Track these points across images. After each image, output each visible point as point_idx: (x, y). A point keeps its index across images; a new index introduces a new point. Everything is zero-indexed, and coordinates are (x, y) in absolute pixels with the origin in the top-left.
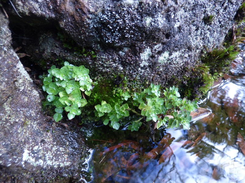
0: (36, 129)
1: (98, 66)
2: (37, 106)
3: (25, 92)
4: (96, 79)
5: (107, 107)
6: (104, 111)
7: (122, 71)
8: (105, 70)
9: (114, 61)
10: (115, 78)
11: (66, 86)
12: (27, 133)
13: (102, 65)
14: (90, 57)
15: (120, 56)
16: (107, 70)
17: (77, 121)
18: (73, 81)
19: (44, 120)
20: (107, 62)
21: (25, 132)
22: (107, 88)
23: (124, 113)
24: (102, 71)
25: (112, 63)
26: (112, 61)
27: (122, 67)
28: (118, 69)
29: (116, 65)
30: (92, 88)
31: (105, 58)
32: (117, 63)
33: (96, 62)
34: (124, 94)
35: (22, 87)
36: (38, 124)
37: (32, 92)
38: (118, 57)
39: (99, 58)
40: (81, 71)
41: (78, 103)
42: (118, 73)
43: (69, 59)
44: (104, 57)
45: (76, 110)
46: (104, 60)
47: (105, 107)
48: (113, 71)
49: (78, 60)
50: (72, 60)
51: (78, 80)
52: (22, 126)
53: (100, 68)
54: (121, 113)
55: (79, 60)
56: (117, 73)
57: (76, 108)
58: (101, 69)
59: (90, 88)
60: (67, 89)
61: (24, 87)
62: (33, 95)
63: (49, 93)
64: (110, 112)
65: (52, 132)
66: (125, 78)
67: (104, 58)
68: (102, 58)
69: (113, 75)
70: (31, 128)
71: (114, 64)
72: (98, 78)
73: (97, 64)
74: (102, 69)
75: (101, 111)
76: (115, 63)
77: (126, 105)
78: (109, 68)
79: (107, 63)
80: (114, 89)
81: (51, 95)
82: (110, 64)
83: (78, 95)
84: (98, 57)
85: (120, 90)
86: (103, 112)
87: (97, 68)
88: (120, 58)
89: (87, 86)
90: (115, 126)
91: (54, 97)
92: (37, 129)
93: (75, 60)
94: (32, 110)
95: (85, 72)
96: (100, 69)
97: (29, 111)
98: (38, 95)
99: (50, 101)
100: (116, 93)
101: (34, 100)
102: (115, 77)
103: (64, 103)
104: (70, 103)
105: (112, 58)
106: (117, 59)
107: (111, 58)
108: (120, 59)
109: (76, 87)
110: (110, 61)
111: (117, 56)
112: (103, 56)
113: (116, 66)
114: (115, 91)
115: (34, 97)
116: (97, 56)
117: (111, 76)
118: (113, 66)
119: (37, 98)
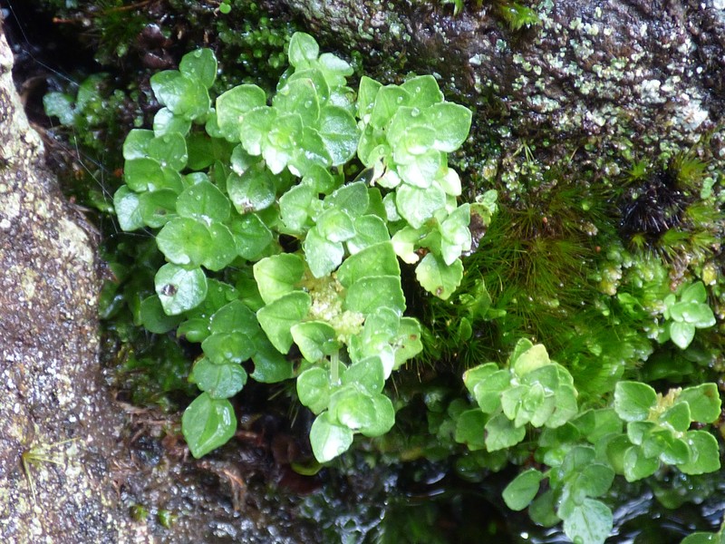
0: (78, 498)
1: (532, 83)
2: (82, 338)
3: (25, 238)
4: (487, 172)
5: (553, 384)
6: (531, 412)
7: (696, 138)
8: (571, 114)
9: (659, 61)
10: (636, 184)
11: (310, 223)
12: (36, 521)
13: (563, 84)
14: (483, 14)
15: (712, 32)
16: (589, 116)
17: (290, 449)
18: (362, 188)
19: (117, 434)
20: (606, 62)
21: (23, 517)
22: (563, 246)
23: (680, 450)
24: (548, 124)
25: (639, 72)
26: (643, 61)
27: (703, 106)
28: (674, 121)
29: (666, 88)
30: (468, 247)
31: (601, 35)
32: (676, 79)
33: (524, 52)
34: (671, 300)
35: (11, 198)
36: (87, 458)
37: (56, 237)
38: (695, 39)
39: (551, 31)
40: (420, 117)
41: (380, 347)
42: (663, 146)
43: (320, 15)
44: (594, 29)
45: (366, 399)
46: (585, 51)
47: (538, 388)
48: (631, 125)
49: (385, 29)
50: (341, 23)
51: (389, 181)
52: (10, 477)
53: (537, 101)
54: (661, 445)
55: (395, 29)
56: (656, 144)
57: (369, 388)
58: (551, 105)
59: (458, 242)
60: (316, 240)
61: (17, 196)
62: (60, 255)
63: (168, 256)
64: (562, 422)
65: (159, 520)
66: (708, 183)
67: (588, 37)
68: (574, 34)
69: (617, 157)
70: (50, 488)
71: (649, 78)
72: (501, 169)
73: (531, 75)
74: (555, 112)
75: (511, 417)
76: (664, 75)
77: (708, 393)
78: (608, 108)
79: (608, 72)
80: (612, 262)
81: (181, 266)
82: (621, 83)
83: (383, 290)
84: (549, 22)
85: (650, 272)
86: (518, 424)
87: (518, 96)
88: (707, 43)
89: (445, 228)
90: (581, 525)
91: (201, 286)
92: (88, 494)
93: (367, 24)
94: (63, 363)
95: (439, 129)
96: (537, 110)
97: (45, 367)
98: (88, 256)
99: (176, 311)
100: (624, 287)
101: (69, 290)
102: (638, 172)
103: (287, 336)
104: (319, 343)
105: (651, 43)
106: (687, 46)
107: (642, 42)
108: (707, 52)
109: (369, 234)
110: (635, 57)
111: (689, 31)
112: (589, 18)
113: (662, 94)
114: (617, 275)
115: (65, 271)
116: (543, 16)
117: (607, 161)
118: (636, 95)
119: (82, 274)
